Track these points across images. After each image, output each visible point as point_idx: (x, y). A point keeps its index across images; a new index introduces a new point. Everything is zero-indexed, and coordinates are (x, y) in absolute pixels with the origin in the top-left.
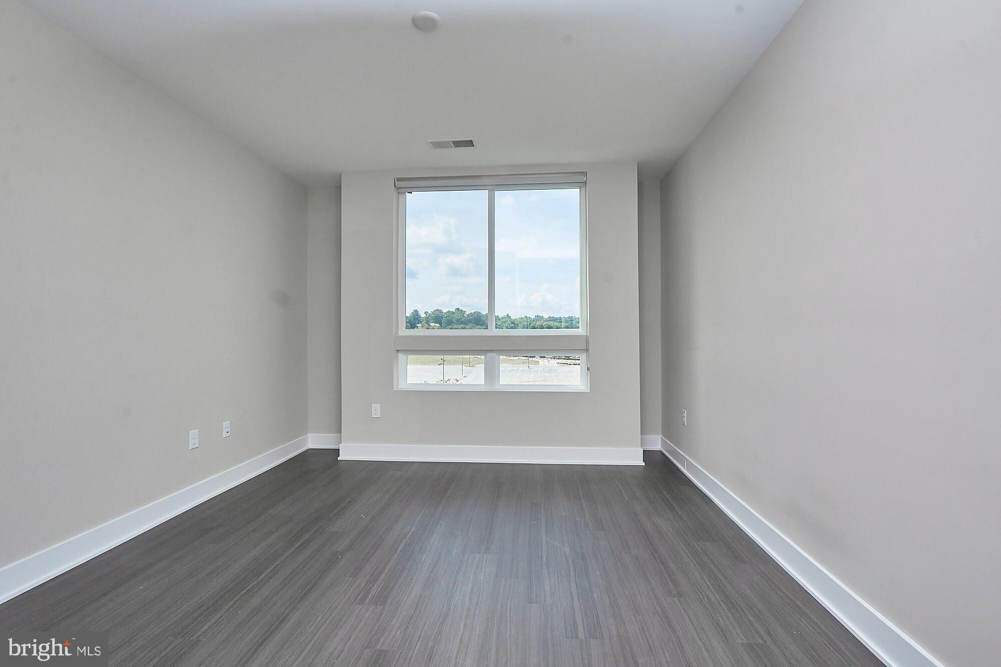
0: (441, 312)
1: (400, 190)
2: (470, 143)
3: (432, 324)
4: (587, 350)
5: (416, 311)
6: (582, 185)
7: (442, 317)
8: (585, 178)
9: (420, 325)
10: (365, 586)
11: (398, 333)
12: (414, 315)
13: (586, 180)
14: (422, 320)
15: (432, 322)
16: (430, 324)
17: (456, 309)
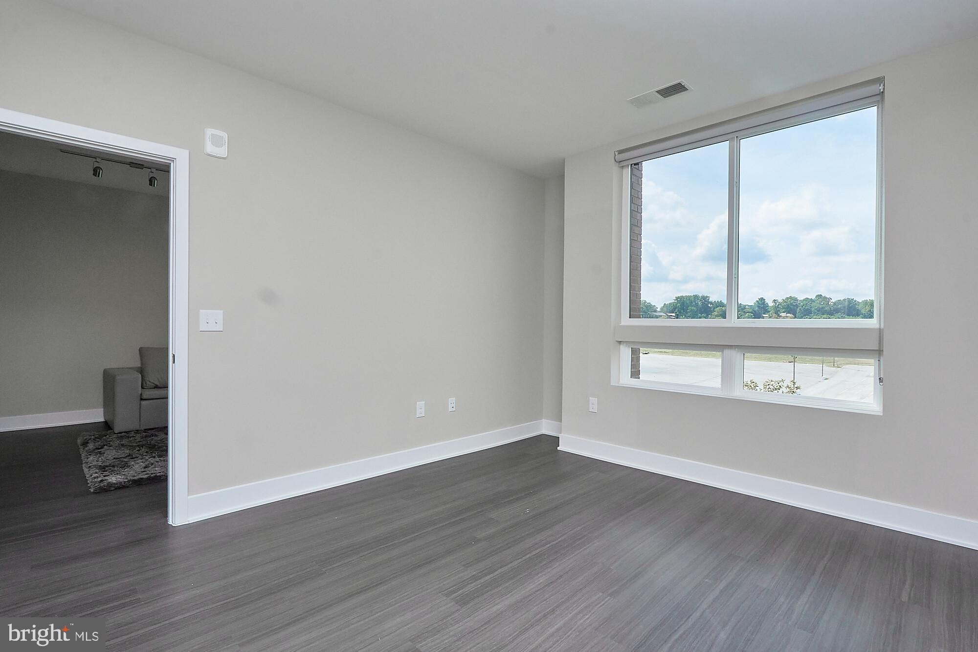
0: (796, 299)
1: (622, 164)
2: (678, 88)
3: (783, 314)
4: (879, 352)
5: (762, 299)
6: (878, 98)
7: (797, 306)
8: (881, 88)
9: (767, 315)
10: (466, 580)
11: (621, 323)
12: (759, 304)
13: (884, 89)
14: (769, 310)
15: (783, 312)
16: (781, 314)
17: (818, 296)
